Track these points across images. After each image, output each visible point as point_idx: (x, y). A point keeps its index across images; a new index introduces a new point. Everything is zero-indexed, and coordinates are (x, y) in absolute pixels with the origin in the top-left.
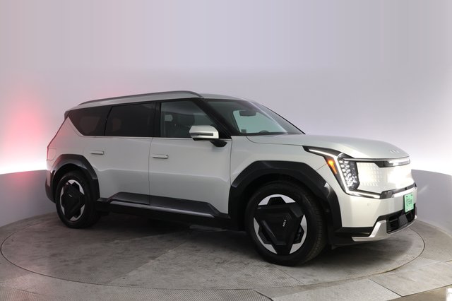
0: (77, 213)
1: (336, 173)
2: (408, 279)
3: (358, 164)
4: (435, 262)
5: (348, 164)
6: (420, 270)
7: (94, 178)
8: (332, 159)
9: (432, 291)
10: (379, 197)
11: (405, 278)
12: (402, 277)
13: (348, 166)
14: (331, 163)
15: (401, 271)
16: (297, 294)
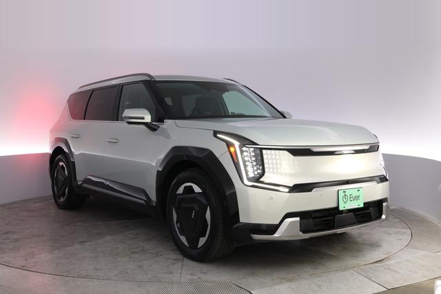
0: (64, 195)
1: (236, 161)
2: (395, 271)
3: (264, 151)
4: (423, 253)
5: (253, 151)
6: (407, 261)
7: (72, 160)
8: (232, 145)
9: (419, 283)
10: (287, 190)
11: (391, 270)
12: (388, 269)
13: (253, 154)
14: (232, 149)
15: (386, 263)
16: (277, 287)
